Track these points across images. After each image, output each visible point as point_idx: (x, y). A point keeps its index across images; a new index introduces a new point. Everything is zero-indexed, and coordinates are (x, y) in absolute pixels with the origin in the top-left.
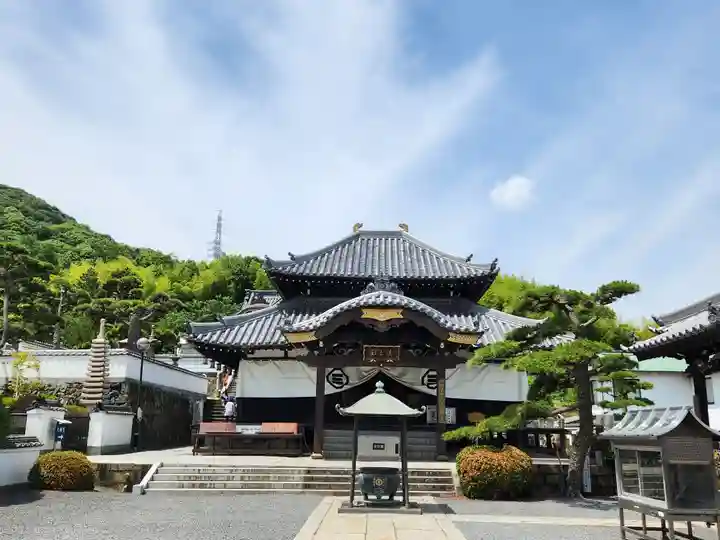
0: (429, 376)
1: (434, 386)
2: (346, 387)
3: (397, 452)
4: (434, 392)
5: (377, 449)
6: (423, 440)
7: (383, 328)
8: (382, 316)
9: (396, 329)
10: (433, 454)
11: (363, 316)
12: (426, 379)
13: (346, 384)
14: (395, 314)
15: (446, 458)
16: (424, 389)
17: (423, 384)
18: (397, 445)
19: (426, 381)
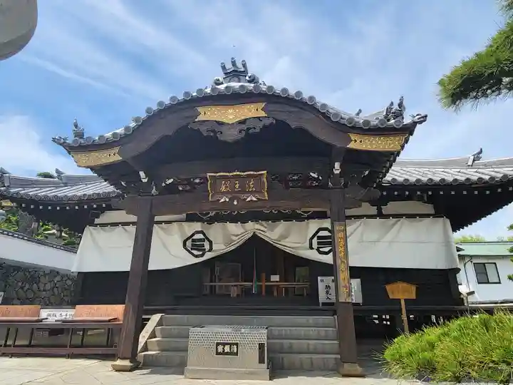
0: (319, 238)
1: (327, 249)
2: (208, 256)
3: (261, 361)
4: (328, 259)
5: (224, 353)
6: (312, 331)
7: (231, 135)
8: (231, 115)
9: (255, 135)
10: (331, 364)
11: (201, 118)
12: (315, 241)
13: (211, 250)
14: (252, 111)
15: (359, 369)
16: (313, 255)
17: (311, 248)
18: (261, 346)
19: (315, 245)
